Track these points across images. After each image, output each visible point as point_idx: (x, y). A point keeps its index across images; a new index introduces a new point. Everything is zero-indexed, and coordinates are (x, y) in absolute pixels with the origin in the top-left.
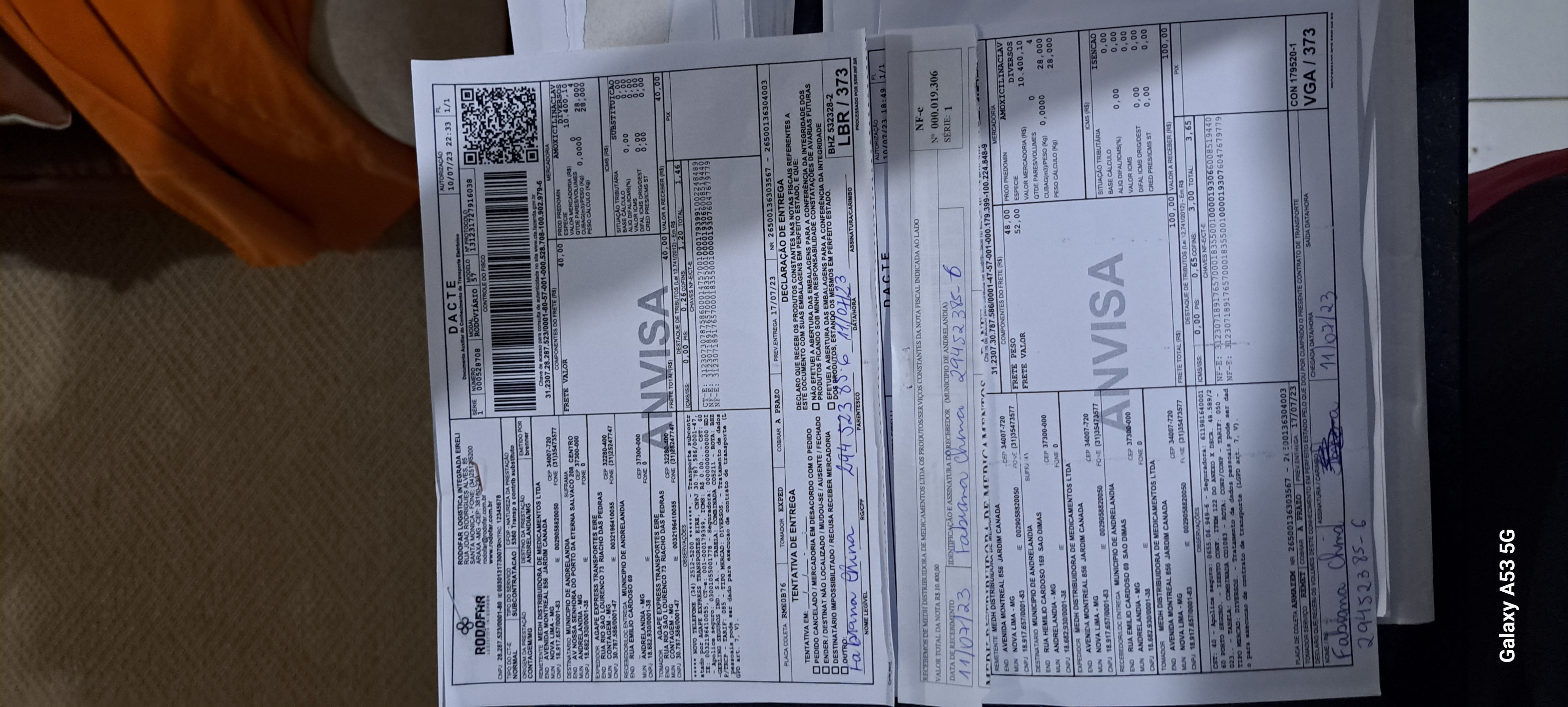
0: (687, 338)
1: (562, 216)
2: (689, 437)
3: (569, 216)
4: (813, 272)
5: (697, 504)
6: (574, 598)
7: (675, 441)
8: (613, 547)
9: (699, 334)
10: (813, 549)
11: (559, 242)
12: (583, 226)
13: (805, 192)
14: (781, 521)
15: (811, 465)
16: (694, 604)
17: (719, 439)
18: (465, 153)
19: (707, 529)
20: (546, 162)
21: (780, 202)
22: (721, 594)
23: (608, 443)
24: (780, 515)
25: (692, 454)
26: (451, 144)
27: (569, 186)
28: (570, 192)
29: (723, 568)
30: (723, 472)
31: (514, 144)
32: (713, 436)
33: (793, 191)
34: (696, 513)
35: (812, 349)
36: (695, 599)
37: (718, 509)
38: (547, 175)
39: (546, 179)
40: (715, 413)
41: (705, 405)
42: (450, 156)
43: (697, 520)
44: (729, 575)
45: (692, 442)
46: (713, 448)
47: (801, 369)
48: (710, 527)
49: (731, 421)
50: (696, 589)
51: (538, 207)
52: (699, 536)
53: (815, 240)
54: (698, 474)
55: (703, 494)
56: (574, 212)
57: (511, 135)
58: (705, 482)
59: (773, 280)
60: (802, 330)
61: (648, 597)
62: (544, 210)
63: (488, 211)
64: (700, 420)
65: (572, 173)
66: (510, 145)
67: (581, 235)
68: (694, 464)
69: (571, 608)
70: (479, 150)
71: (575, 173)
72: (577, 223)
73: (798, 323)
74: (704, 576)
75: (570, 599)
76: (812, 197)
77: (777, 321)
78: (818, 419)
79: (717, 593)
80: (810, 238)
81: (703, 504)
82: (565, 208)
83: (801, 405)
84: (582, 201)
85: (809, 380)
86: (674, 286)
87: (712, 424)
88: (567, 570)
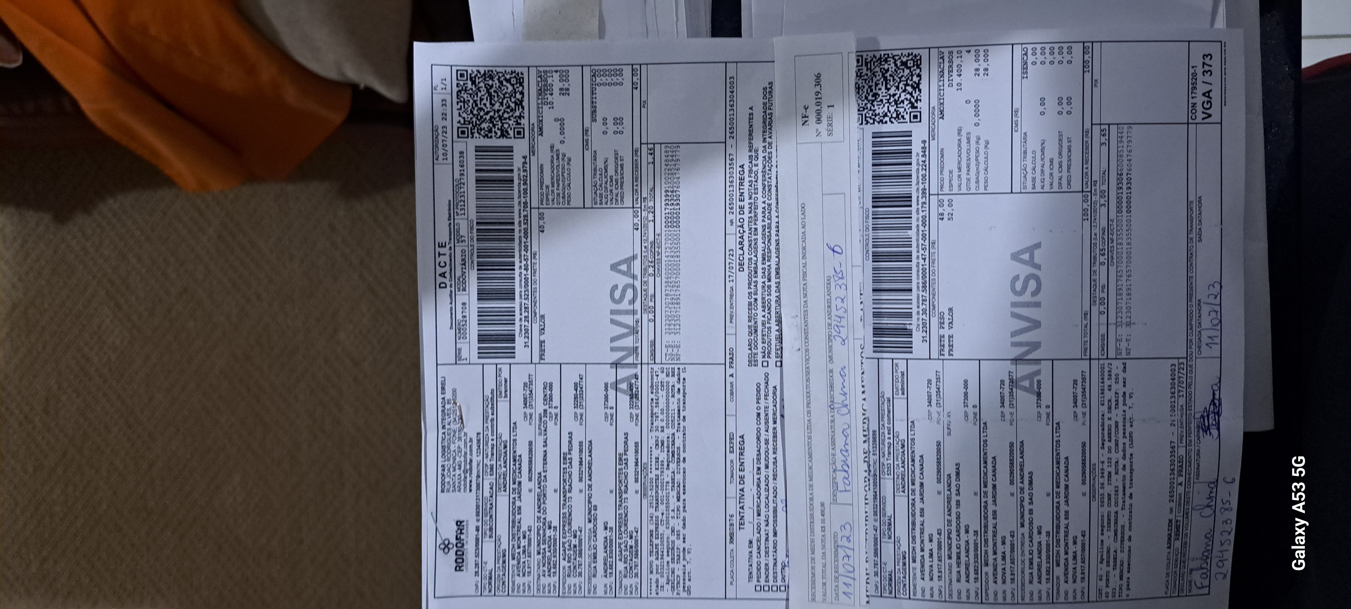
0: (653, 300)
1: (544, 188)
2: (652, 386)
3: (550, 189)
4: (767, 246)
5: (657, 445)
6: (544, 524)
7: (640, 389)
8: (581, 480)
9: (664, 297)
10: (759, 486)
11: (541, 211)
12: (563, 198)
13: (764, 176)
14: (732, 461)
15: (759, 414)
16: (652, 531)
17: (679, 390)
18: (458, 128)
19: (665, 466)
20: (532, 139)
21: (741, 184)
22: (676, 523)
23: (579, 389)
24: (730, 457)
25: (654, 401)
26: (446, 119)
27: (552, 162)
28: (552, 167)
29: (678, 500)
30: (682, 417)
31: (503, 121)
32: (673, 386)
33: (753, 175)
34: (656, 453)
35: (764, 313)
36: (653, 527)
37: (676, 450)
38: (532, 151)
39: (531, 154)
40: (676, 367)
41: (667, 358)
42: (445, 129)
43: (657, 458)
44: (684, 507)
45: (654, 391)
46: (673, 396)
47: (753, 330)
48: (668, 465)
49: (690, 374)
50: (654, 519)
51: (522, 178)
52: (659, 472)
53: (770, 219)
54: (659, 419)
55: (662, 436)
56: (555, 185)
57: (501, 113)
58: (665, 426)
59: (731, 252)
60: (755, 297)
61: (611, 524)
62: (528, 182)
63: (478, 181)
64: (663, 372)
65: (555, 150)
66: (499, 123)
67: (561, 206)
68: (655, 410)
69: (541, 532)
70: (471, 125)
71: (558, 150)
72: (558, 195)
73: (752, 291)
74: (662, 508)
75: (541, 525)
76: (769, 180)
77: (734, 288)
78: (767, 376)
79: (671, 522)
80: (766, 217)
81: (662, 444)
82: (547, 181)
83: (752, 362)
84: (563, 175)
85: (760, 341)
86: (643, 254)
87: (673, 376)
88: (539, 500)
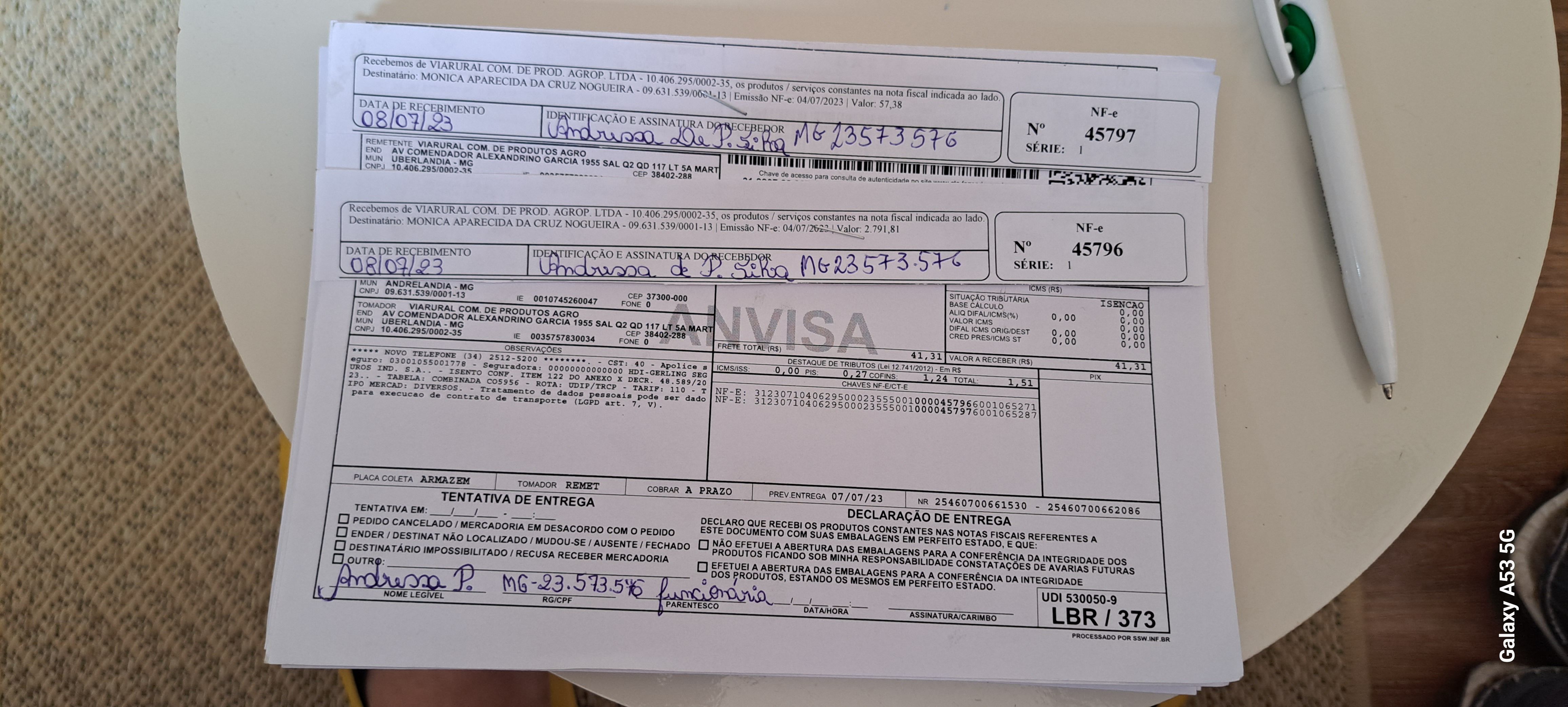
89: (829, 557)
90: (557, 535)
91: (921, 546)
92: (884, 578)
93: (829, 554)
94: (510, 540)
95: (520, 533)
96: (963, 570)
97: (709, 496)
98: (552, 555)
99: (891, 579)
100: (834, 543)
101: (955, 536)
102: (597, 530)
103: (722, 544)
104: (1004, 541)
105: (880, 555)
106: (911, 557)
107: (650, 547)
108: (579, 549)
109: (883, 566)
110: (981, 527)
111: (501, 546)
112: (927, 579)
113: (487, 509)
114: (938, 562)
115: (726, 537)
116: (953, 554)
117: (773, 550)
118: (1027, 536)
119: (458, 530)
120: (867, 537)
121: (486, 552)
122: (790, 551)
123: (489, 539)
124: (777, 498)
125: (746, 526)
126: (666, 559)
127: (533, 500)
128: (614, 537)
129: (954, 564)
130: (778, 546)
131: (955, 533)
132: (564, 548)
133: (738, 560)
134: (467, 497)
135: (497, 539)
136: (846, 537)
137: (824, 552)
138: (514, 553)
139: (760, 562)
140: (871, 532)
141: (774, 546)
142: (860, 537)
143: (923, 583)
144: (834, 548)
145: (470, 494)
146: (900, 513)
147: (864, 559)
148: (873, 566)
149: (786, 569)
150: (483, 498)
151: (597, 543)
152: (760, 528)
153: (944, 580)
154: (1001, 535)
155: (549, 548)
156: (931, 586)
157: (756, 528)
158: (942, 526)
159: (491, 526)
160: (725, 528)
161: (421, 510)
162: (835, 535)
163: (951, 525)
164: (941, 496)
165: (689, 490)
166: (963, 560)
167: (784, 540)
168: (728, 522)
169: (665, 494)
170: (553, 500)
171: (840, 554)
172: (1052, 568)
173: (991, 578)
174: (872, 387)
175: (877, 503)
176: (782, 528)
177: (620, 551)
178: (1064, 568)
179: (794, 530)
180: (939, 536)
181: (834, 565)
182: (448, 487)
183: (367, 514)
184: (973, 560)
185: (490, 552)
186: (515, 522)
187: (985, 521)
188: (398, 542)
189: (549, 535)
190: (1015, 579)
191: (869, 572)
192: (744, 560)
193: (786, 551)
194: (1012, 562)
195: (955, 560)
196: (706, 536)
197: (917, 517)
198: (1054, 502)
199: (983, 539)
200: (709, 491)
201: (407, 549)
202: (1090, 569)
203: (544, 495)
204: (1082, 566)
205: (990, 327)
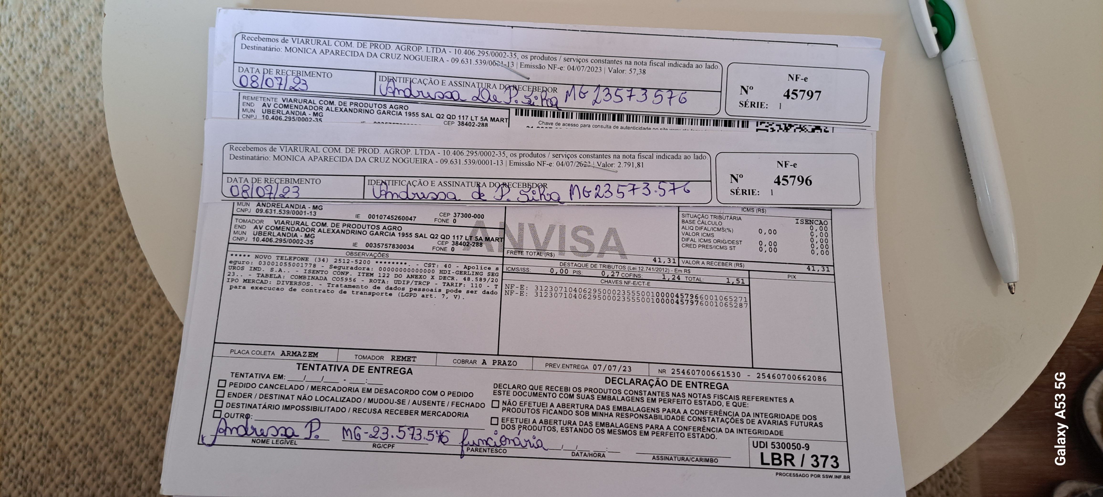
89: (590, 414)
90: (384, 396)
91: (661, 405)
92: (632, 430)
93: (590, 411)
94: (348, 400)
95: (356, 395)
96: (692, 424)
97: (500, 367)
98: (380, 411)
99: (638, 431)
100: (595, 403)
101: (687, 398)
102: (414, 392)
103: (509, 403)
104: (724, 402)
105: (629, 412)
106: (653, 414)
107: (454, 406)
108: (401, 407)
109: (632, 420)
110: (706, 391)
111: (341, 405)
112: (665, 431)
113: (332, 376)
114: (673, 418)
115: (512, 398)
116: (685, 412)
117: (548, 408)
118: (741, 398)
119: (309, 392)
120: (620, 399)
121: (330, 409)
122: (561, 409)
123: (332, 399)
124: (551, 369)
125: (527, 390)
126: (467, 415)
127: (366, 369)
128: (427, 398)
129: (686, 419)
130: (552, 405)
131: (687, 395)
132: (389, 407)
133: (521, 416)
134: (316, 367)
135: (338, 399)
136: (604, 398)
137: (587, 410)
138: (352, 410)
139: (538, 417)
140: (623, 394)
141: (549, 405)
142: (614, 398)
143: (662, 434)
144: (595, 407)
145: (318, 365)
146: (645, 380)
147: (617, 415)
148: (624, 421)
149: (558, 423)
150: (328, 368)
151: (414, 403)
152: (538, 391)
153: (678, 431)
154: (721, 397)
155: (377, 406)
156: (668, 436)
157: (535, 392)
158: (676, 390)
159: (334, 389)
160: (512, 391)
161: (281, 377)
162: (596, 397)
163: (684, 389)
164: (676, 367)
165: (484, 362)
166: (692, 416)
167: (556, 401)
168: (514, 387)
169: (467, 365)
170: (381, 369)
171: (599, 411)
172: (760, 422)
173: (714, 430)
174: (623, 284)
175: (627, 373)
176: (555, 392)
177: (432, 408)
178: (769, 422)
179: (564, 393)
180: (674, 397)
181: (595, 419)
182: (302, 360)
183: (240, 380)
184: (700, 416)
185: (333, 409)
186: (352, 386)
187: (709, 386)
188: (263, 401)
189: (378, 396)
190: (732, 431)
191: (621, 425)
192: (526, 416)
193: (558, 409)
194: (730, 418)
195: (686, 416)
196: (497, 397)
197: (658, 382)
198: (761, 371)
199: (708, 400)
200: (499, 363)
201: (270, 407)
202: (789, 423)
203: (374, 365)
204: (783, 421)
205: (712, 239)
